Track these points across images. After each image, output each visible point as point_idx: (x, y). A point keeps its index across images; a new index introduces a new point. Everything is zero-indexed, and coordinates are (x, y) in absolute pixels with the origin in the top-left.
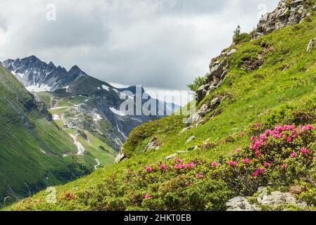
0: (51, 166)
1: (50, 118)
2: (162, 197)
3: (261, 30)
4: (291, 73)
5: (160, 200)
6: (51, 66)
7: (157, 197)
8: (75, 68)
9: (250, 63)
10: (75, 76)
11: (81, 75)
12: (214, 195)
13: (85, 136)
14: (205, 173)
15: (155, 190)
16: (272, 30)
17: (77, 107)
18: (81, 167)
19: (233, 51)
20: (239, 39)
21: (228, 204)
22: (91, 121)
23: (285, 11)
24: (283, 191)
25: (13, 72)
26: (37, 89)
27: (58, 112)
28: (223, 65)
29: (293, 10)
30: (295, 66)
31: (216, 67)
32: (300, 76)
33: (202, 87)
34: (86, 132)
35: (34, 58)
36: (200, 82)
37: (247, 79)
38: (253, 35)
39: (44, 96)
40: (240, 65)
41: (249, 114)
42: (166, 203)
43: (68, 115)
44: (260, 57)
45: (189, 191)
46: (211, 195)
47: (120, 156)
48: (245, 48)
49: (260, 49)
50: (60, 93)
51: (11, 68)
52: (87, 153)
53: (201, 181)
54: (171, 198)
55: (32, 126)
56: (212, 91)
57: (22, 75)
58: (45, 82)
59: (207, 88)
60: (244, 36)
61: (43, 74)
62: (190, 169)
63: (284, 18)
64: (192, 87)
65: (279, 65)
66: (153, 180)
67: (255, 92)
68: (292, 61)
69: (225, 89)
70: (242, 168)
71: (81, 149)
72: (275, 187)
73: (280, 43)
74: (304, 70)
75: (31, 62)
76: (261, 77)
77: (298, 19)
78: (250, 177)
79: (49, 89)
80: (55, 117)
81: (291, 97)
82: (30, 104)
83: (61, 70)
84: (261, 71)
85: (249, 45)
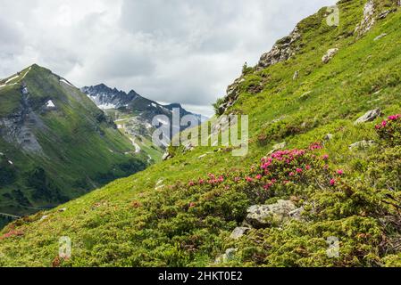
0: (117, 161)
1: (115, 127)
2: (202, 204)
3: (261, 65)
4: (283, 96)
5: (200, 208)
6: (115, 91)
7: (199, 205)
8: (132, 91)
9: (254, 88)
10: (132, 97)
11: (136, 97)
12: (238, 204)
13: (140, 139)
14: (231, 185)
15: (197, 199)
16: (268, 65)
17: (134, 119)
18: (138, 161)
19: (243, 80)
20: (246, 71)
21: (248, 211)
22: (144, 129)
23: (278, 52)
24: (285, 199)
25: (88, 96)
26: (106, 107)
27: (121, 123)
28: (236, 90)
29: (283, 51)
30: (285, 90)
31: (231, 91)
32: (289, 98)
33: (222, 106)
34: (141, 136)
35: (103, 85)
36: (220, 102)
37: (253, 99)
38: (256, 68)
39: (111, 112)
40: (247, 90)
41: (255, 125)
42: (205, 210)
43: (128, 125)
44: (261, 84)
45: (220, 201)
46: (235, 204)
47: (166, 155)
48: (251, 78)
49: (261, 78)
50: (122, 109)
51: (86, 93)
52: (142, 151)
53: (228, 192)
54: (208, 206)
55: (103, 133)
56: (229, 108)
57: (94, 98)
58: (111, 102)
59: (225, 106)
60: (250, 69)
61: (110, 96)
62: (220, 183)
63: (277, 57)
64: (215, 105)
65: (274, 89)
66: (195, 192)
67: (259, 109)
68: (284, 87)
69: (238, 107)
70: (256, 183)
71: (137, 148)
72: (280, 196)
73: (275, 74)
74: (292, 93)
75: (101, 88)
76: (263, 98)
77: (287, 57)
78: (262, 189)
79: (114, 107)
80: (119, 126)
81: (284, 113)
82: (101, 117)
83: (122, 93)
84: (262, 94)
85: (254, 76)
